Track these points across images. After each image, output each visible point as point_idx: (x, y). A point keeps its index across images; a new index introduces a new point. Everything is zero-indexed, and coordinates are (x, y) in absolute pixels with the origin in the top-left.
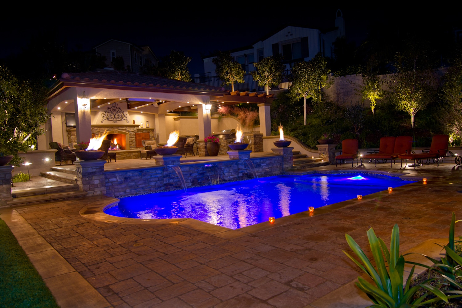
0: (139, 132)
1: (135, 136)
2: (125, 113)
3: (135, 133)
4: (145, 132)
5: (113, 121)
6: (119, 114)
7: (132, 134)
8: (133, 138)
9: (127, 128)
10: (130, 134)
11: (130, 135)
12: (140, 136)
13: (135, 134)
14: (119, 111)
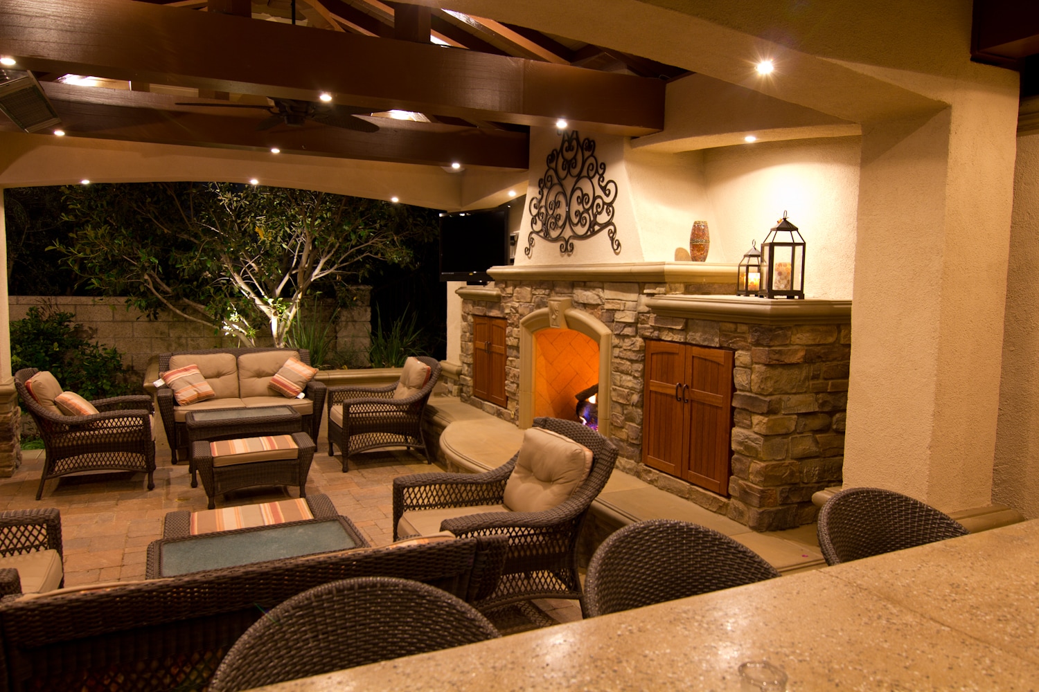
0: (667, 337)
1: (639, 367)
2: (607, 177)
3: (645, 338)
4: (696, 337)
5: (558, 244)
6: (587, 187)
7: (627, 342)
8: (629, 381)
9: (607, 294)
10: (616, 341)
11: (616, 352)
12: (666, 375)
13: (639, 341)
14: (585, 173)
